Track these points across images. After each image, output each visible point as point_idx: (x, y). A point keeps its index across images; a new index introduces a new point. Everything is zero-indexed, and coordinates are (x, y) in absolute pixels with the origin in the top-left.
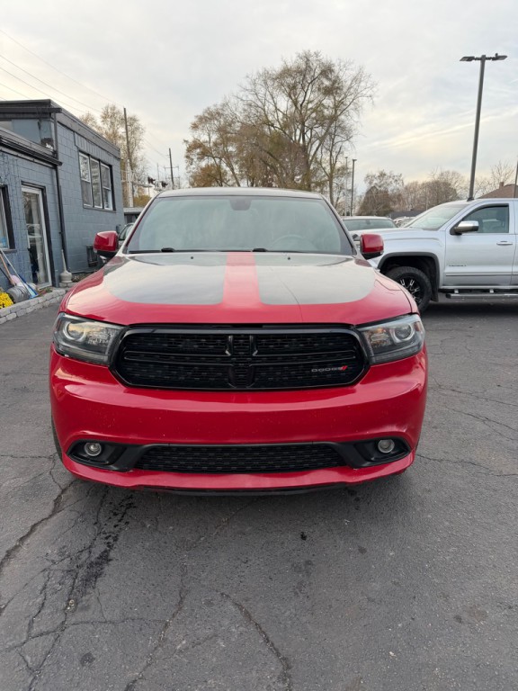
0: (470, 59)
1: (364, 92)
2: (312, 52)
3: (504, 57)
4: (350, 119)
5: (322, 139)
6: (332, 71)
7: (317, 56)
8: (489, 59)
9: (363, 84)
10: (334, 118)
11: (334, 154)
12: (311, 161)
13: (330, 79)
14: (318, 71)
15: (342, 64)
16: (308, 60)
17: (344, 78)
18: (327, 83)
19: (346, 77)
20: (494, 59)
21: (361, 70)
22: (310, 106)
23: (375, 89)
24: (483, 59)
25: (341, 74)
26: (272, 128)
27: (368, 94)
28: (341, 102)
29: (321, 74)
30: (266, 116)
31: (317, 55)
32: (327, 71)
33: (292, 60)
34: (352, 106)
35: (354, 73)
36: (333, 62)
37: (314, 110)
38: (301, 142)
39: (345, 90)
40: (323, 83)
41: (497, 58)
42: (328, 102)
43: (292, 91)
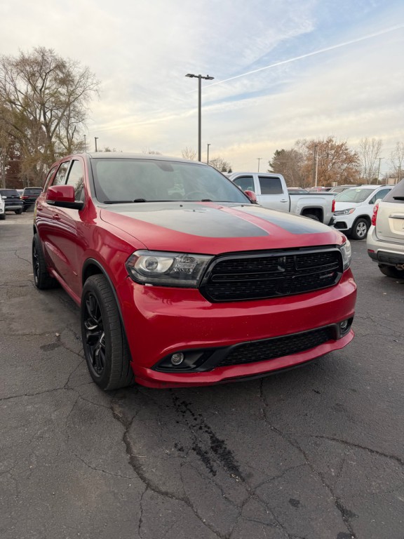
0: (192, 76)
1: (92, 87)
2: (47, 49)
3: (212, 78)
4: (82, 105)
5: (60, 119)
6: (64, 66)
7: (51, 53)
8: (204, 78)
9: (90, 80)
10: (68, 104)
11: (70, 132)
12: (52, 135)
13: (63, 73)
14: (53, 65)
15: (72, 62)
16: (44, 55)
17: (74, 73)
18: (61, 75)
19: (76, 72)
20: (206, 78)
21: (87, 69)
22: (47, 91)
23: (99, 86)
24: (200, 77)
25: (71, 69)
26: (14, 106)
27: (95, 88)
28: (73, 91)
29: (56, 67)
30: (8, 95)
31: (51, 51)
32: (61, 66)
33: (29, 52)
34: (82, 96)
35: (82, 71)
36: (64, 60)
37: (52, 95)
38: (42, 119)
39: (76, 83)
40: (58, 75)
41: (208, 78)
42: (63, 90)
43: (31, 78)
